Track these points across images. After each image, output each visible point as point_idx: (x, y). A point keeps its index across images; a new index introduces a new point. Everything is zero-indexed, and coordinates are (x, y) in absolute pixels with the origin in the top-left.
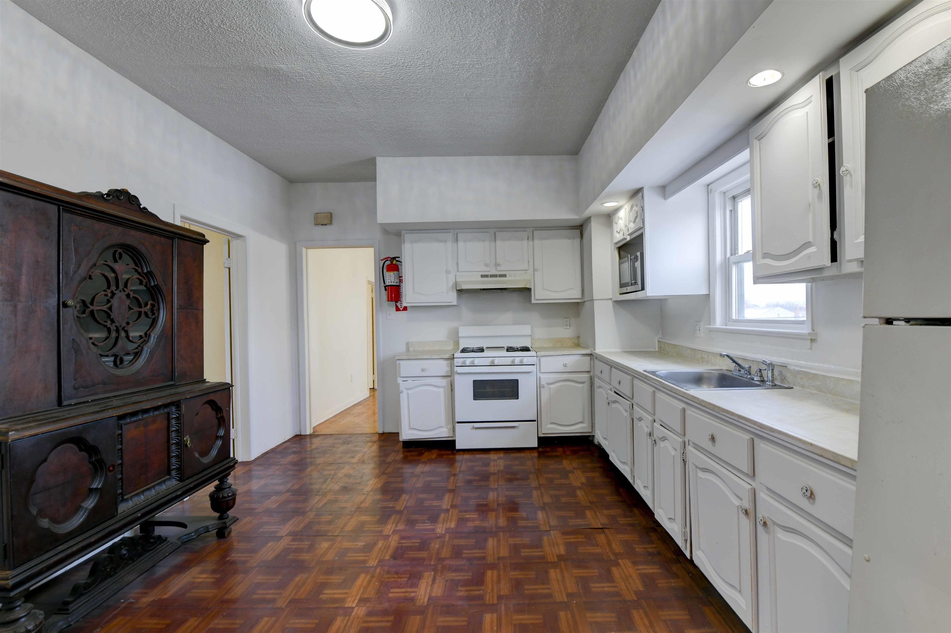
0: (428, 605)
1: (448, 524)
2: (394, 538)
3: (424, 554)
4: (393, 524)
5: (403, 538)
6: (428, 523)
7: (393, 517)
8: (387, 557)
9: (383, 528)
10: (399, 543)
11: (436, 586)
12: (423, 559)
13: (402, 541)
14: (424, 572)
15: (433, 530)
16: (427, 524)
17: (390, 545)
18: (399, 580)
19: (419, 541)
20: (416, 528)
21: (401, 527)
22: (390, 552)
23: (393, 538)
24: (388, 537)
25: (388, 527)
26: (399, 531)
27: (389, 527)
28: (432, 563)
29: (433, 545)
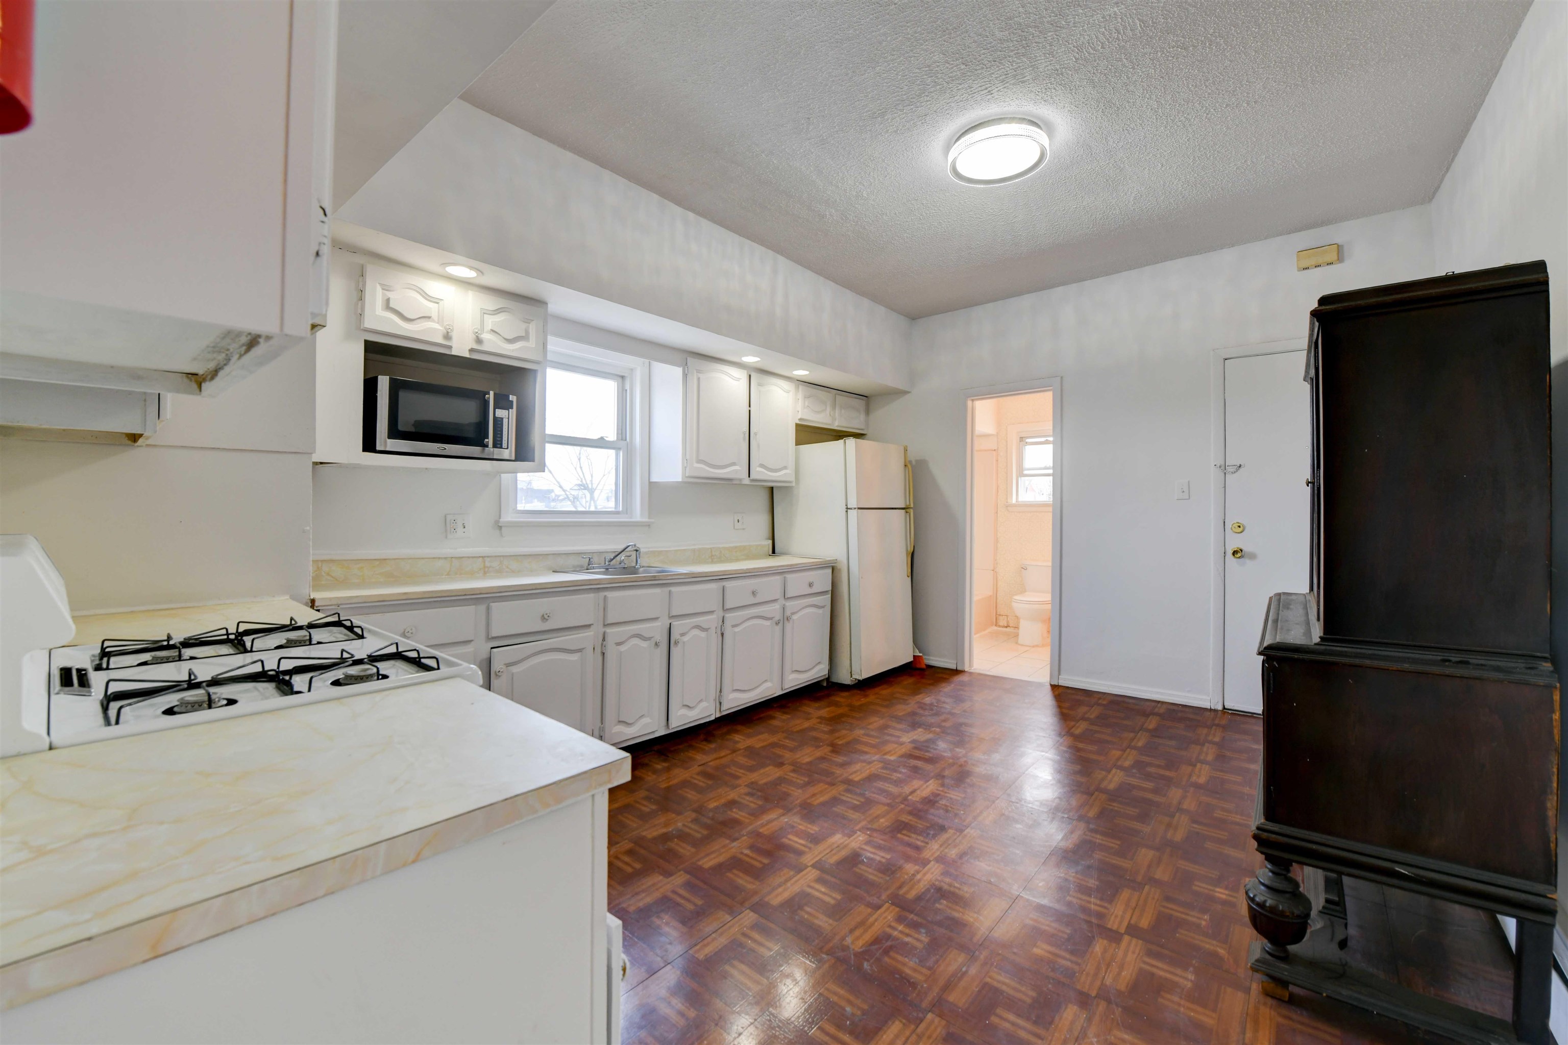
0: (932, 778)
1: (841, 841)
2: (930, 854)
3: (905, 818)
4: (919, 881)
5: (918, 849)
6: (865, 857)
7: (912, 895)
8: (951, 831)
9: (939, 878)
10: (927, 843)
11: (916, 787)
12: (910, 813)
13: (923, 844)
14: (918, 802)
15: (868, 843)
16: (869, 854)
17: (941, 846)
18: (948, 804)
19: (899, 835)
20: (888, 856)
21: (910, 868)
22: (945, 836)
23: (932, 855)
24: (940, 859)
25: (931, 877)
26: (916, 861)
27: (929, 877)
28: (903, 806)
29: (887, 823)
